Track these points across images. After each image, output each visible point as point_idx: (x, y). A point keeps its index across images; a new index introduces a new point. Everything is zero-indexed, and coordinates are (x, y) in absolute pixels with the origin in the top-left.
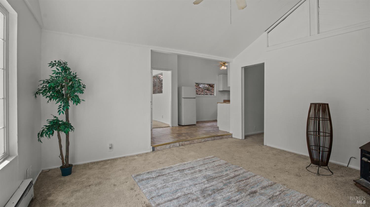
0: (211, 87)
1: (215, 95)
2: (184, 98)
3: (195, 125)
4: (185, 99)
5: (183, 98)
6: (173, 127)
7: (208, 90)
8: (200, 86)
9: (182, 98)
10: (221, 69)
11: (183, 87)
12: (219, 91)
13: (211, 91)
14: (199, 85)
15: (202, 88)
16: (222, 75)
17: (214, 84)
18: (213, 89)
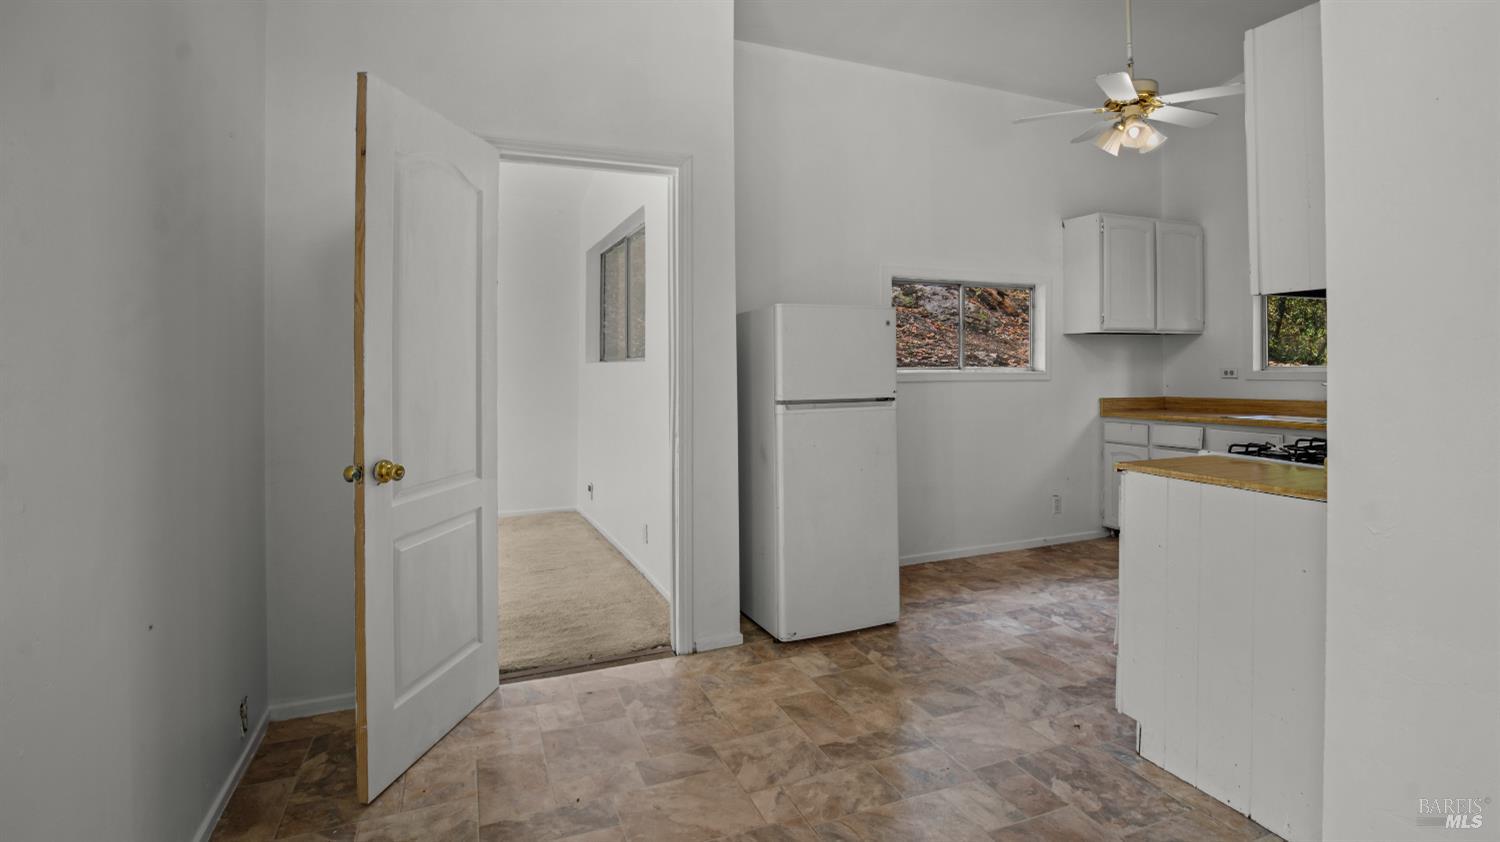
1: (1041, 363)
2: (783, 403)
3: (888, 626)
4: (796, 411)
5: (780, 408)
6: (695, 652)
7: (973, 327)
8: (929, 307)
9: (779, 403)
10: (1114, 151)
11: (779, 308)
12: (1071, 336)
13: (993, 336)
14: (921, 302)
15: (942, 317)
16: (1095, 217)
17: (1032, 288)
18: (1020, 321)
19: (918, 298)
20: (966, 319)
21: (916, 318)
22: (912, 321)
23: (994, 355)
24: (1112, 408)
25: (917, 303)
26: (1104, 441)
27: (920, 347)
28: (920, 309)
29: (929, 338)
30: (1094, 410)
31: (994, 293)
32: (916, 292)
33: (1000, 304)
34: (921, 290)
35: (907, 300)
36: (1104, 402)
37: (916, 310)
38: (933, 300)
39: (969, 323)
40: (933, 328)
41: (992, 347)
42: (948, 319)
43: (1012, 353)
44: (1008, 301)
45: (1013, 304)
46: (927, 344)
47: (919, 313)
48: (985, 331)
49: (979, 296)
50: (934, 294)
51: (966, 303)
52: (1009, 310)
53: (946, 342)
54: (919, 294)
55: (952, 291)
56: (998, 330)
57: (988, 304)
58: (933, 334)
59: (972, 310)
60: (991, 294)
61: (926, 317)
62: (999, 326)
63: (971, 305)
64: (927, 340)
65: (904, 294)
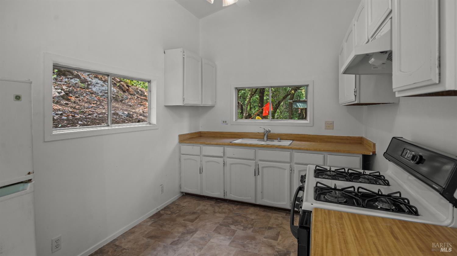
0: (124, 92)
7: (116, 99)
8: (94, 89)
12: (167, 106)
13: (124, 103)
14: (90, 87)
15: (101, 94)
18: (136, 97)
19: (88, 85)
20: (112, 96)
21: (87, 94)
22: (85, 95)
23: (126, 113)
24: (185, 139)
25: (88, 87)
26: (181, 154)
27: (88, 108)
28: (90, 90)
29: (94, 104)
30: (177, 140)
31: (125, 85)
32: (88, 82)
33: (127, 90)
34: (90, 81)
35: (82, 85)
36: (180, 136)
37: (87, 90)
38: (96, 86)
39: (114, 97)
40: (96, 99)
41: (125, 108)
42: (104, 95)
43: (134, 111)
44: (130, 89)
45: (132, 90)
46: (93, 107)
47: (89, 92)
48: (121, 101)
49: (118, 86)
50: (97, 83)
51: (112, 88)
52: (131, 93)
53: (102, 106)
54: (89, 83)
55: (106, 83)
56: (127, 101)
57: (122, 90)
58: (95, 102)
59: (115, 92)
60: (123, 86)
61: (92, 93)
62: (127, 99)
63: (115, 90)
64: (92, 105)
65: (81, 82)
